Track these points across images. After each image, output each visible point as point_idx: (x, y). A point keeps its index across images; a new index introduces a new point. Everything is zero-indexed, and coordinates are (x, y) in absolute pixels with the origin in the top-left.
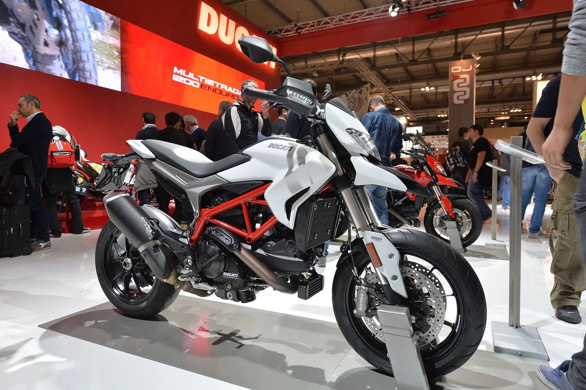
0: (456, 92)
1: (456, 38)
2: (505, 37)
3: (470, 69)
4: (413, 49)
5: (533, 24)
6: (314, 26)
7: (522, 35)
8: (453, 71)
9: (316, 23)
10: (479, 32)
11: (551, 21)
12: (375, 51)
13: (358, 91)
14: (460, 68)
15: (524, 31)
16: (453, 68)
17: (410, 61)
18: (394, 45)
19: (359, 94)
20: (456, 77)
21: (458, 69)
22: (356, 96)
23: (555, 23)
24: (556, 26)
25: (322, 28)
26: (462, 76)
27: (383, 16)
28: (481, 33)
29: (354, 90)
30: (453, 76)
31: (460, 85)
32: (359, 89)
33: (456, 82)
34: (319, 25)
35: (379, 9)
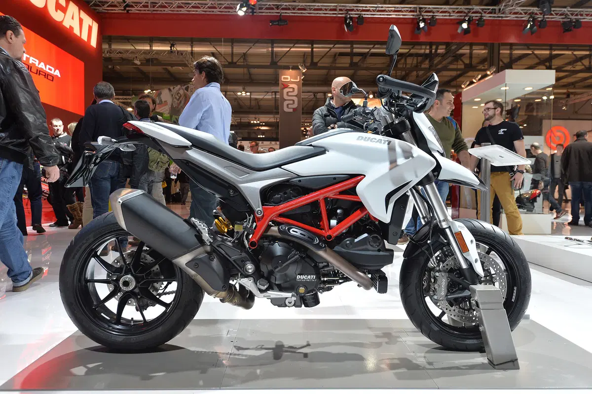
0: (286, 100)
1: (272, 48)
2: (314, 54)
3: (298, 80)
4: (232, 51)
5: (336, 46)
6: (147, 6)
7: (327, 55)
8: (283, 80)
9: (149, 3)
10: (292, 45)
11: (349, 46)
12: (192, 47)
13: (184, 87)
14: (289, 77)
15: (328, 51)
16: (283, 77)
17: (229, 63)
18: (212, 43)
19: (185, 91)
20: (285, 86)
21: (287, 78)
22: (181, 92)
23: (352, 48)
24: (353, 51)
25: (157, 11)
26: (291, 86)
27: (226, 12)
28: (293, 47)
29: (179, 86)
30: (283, 84)
31: (290, 94)
32: (186, 85)
33: (286, 90)
34: (154, 7)
35: (223, 4)
